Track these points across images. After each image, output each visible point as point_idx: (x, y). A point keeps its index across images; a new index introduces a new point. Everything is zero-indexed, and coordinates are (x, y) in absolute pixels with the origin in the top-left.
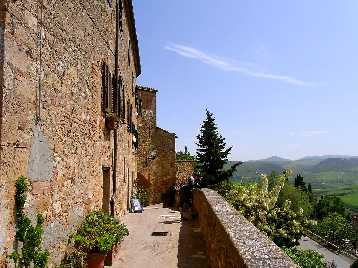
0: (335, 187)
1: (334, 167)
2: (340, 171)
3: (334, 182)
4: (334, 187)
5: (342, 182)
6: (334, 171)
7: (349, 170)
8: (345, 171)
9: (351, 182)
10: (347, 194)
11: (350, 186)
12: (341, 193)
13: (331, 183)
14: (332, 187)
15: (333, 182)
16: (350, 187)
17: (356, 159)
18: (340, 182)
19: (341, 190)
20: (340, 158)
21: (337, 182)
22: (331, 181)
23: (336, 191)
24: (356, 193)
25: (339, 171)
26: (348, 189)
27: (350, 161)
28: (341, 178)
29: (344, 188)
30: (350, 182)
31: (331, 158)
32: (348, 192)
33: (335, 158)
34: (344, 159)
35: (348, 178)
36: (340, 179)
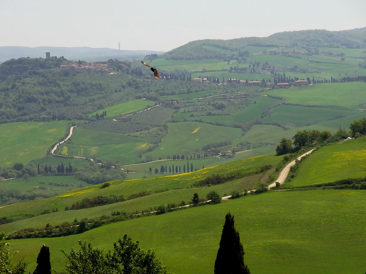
0: (40, 196)
1: (32, 100)
2: (61, 118)
3: (35, 169)
4: (32, 198)
5: (70, 170)
6: (31, 119)
7: (100, 112)
8: (80, 118)
9: (108, 167)
10: (96, 225)
11: (106, 186)
12: (71, 220)
13: (19, 176)
14: (23, 198)
15: (32, 174)
16: (106, 193)
17: (129, 65)
18: (61, 170)
19: (67, 209)
20: (62, 60)
21: (47, 171)
22: (18, 167)
23: (46, 212)
24: (132, 217)
25: (54, 118)
26: (100, 202)
27: (102, 72)
28: (65, 151)
29: (80, 200)
30: (102, 167)
31: (21, 61)
32: (99, 216)
33: (36, 60)
34: (80, 63)
35: (94, 150)
36: (58, 155)
